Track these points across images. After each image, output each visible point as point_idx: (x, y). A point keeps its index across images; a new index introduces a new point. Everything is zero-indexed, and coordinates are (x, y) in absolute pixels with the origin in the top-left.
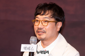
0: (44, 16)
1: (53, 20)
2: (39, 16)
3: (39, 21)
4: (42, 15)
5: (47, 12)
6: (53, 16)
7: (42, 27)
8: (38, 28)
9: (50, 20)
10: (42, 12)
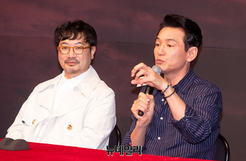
0: (76, 41)
1: (87, 45)
2: (67, 41)
3: (69, 48)
4: (73, 39)
5: (79, 36)
6: (87, 40)
7: (75, 56)
8: (69, 58)
9: (84, 47)
10: (71, 35)
